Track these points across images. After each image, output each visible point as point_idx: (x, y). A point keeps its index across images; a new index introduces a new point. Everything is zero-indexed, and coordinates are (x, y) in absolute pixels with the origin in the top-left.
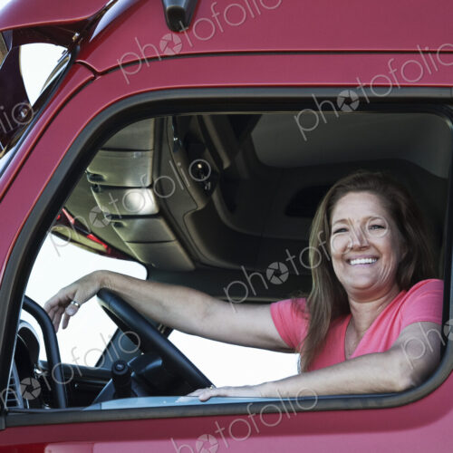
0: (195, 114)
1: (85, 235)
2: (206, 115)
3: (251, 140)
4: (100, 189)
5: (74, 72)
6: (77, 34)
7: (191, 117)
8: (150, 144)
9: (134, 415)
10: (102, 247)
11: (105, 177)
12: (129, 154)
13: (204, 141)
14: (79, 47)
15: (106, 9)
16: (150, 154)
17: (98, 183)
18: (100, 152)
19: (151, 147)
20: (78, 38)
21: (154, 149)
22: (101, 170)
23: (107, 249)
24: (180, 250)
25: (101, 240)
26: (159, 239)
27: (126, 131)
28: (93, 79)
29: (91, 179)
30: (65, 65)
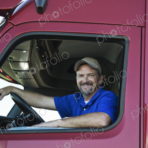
0: (43, 40)
1: (5, 76)
2: (46, 40)
3: (58, 50)
4: (12, 62)
5: (7, 25)
6: (8, 13)
7: (42, 40)
8: (29, 48)
9: (22, 132)
10: (10, 80)
11: (14, 58)
12: (22, 51)
13: (45, 48)
14: (8, 17)
15: (17, 6)
16: (28, 51)
17: (11, 60)
18: (14, 50)
19: (29, 49)
20: (8, 15)
21: (30, 50)
22: (13, 56)
23: (12, 80)
24: (35, 82)
25: (10, 78)
26: (29, 78)
27: (22, 45)
28: (13, 27)
29: (9, 58)
30: (4, 22)
